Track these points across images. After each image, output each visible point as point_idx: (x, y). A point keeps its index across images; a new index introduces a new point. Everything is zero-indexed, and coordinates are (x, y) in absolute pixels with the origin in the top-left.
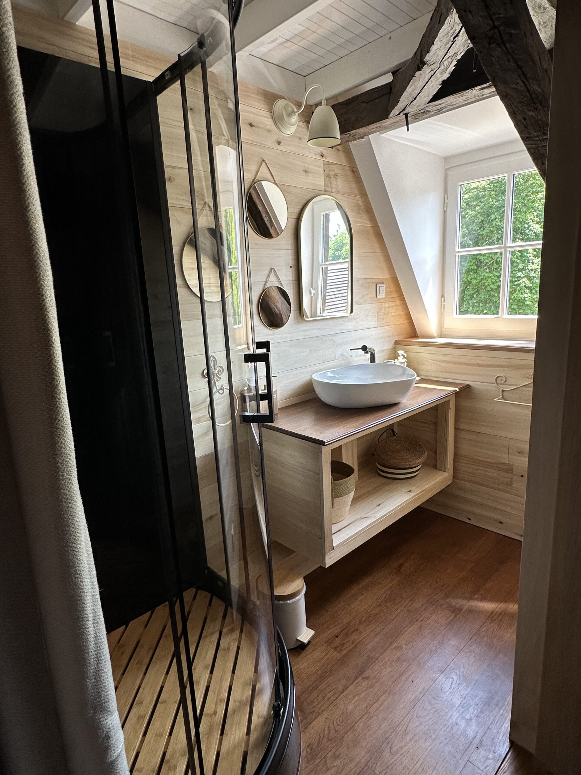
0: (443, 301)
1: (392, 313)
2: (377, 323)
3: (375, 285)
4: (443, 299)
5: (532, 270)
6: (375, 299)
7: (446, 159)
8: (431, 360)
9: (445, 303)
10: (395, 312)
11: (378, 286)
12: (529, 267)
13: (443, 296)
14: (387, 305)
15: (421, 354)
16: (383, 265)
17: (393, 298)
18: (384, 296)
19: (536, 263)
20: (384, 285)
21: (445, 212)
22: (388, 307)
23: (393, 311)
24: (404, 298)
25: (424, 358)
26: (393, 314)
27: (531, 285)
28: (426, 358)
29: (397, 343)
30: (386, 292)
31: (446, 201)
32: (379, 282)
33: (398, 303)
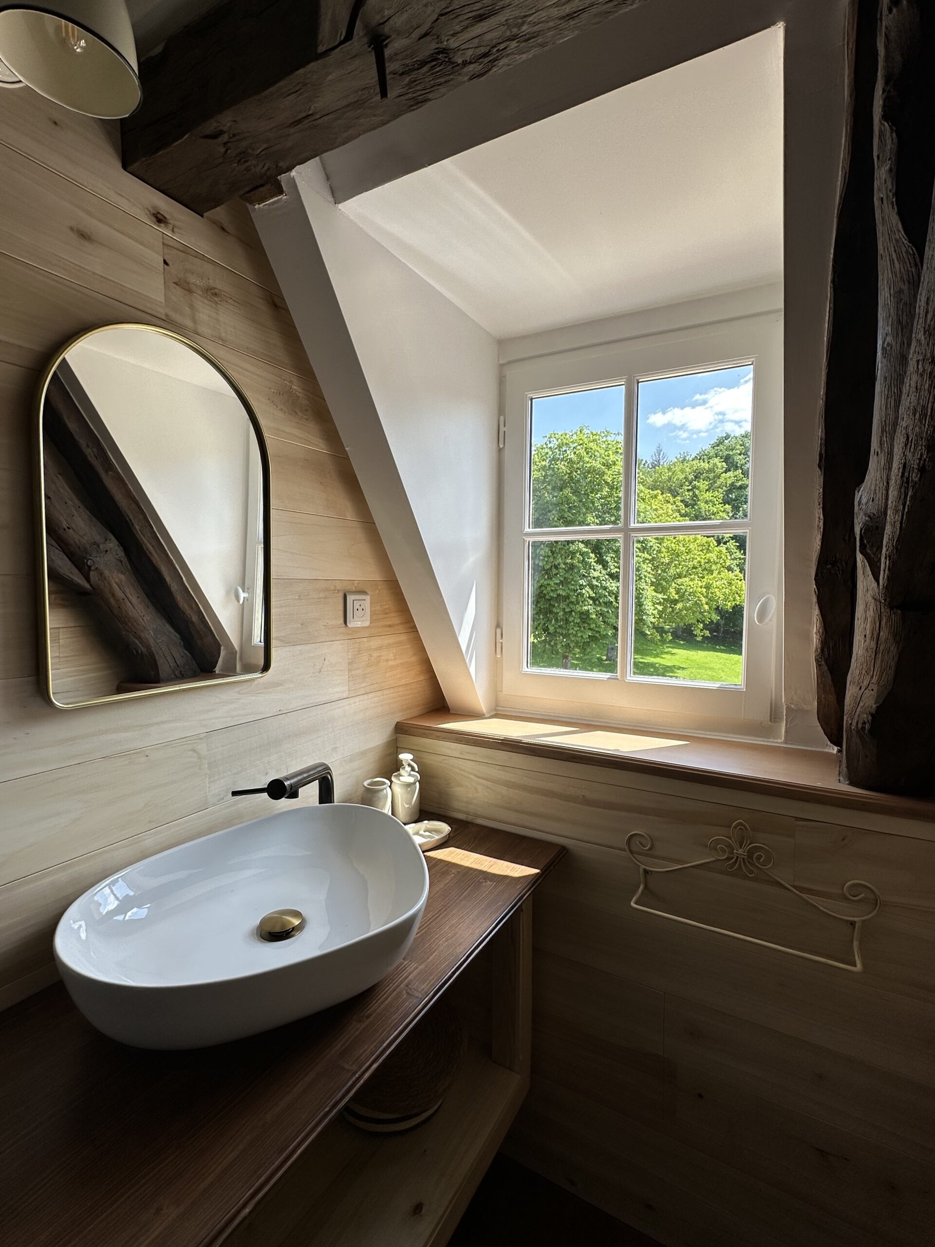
0: (499, 636)
1: (387, 661)
2: (347, 688)
3: (341, 595)
4: (499, 631)
5: (594, 578)
6: (343, 630)
7: (502, 343)
8: (475, 776)
9: (504, 641)
10: (395, 659)
11: (350, 598)
12: (591, 575)
13: (498, 625)
14: (376, 642)
15: (455, 761)
16: (364, 549)
17: (390, 626)
18: (367, 624)
19: (598, 570)
20: (368, 598)
21: (500, 451)
22: (380, 648)
23: (391, 656)
24: (415, 627)
25: (461, 770)
26: (391, 663)
27: (594, 595)
28: (464, 771)
29: (400, 729)
30: (373, 613)
31: (502, 429)
32: (354, 589)
33: (403, 638)
